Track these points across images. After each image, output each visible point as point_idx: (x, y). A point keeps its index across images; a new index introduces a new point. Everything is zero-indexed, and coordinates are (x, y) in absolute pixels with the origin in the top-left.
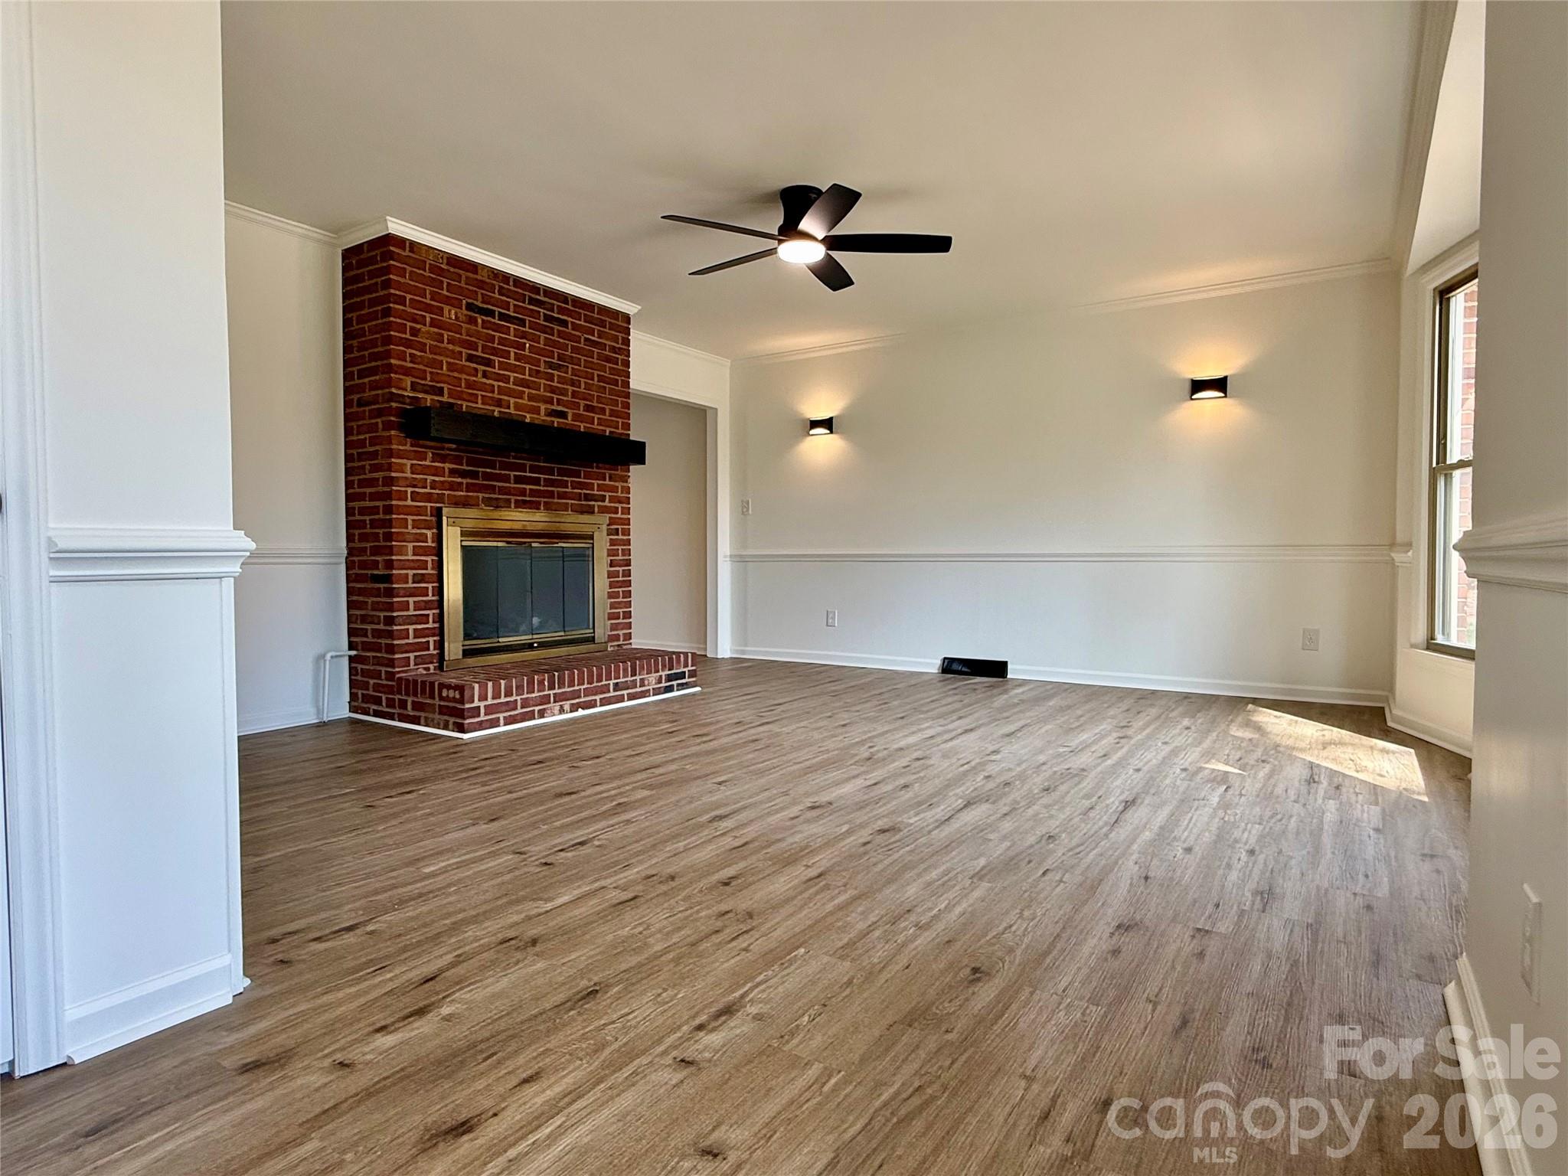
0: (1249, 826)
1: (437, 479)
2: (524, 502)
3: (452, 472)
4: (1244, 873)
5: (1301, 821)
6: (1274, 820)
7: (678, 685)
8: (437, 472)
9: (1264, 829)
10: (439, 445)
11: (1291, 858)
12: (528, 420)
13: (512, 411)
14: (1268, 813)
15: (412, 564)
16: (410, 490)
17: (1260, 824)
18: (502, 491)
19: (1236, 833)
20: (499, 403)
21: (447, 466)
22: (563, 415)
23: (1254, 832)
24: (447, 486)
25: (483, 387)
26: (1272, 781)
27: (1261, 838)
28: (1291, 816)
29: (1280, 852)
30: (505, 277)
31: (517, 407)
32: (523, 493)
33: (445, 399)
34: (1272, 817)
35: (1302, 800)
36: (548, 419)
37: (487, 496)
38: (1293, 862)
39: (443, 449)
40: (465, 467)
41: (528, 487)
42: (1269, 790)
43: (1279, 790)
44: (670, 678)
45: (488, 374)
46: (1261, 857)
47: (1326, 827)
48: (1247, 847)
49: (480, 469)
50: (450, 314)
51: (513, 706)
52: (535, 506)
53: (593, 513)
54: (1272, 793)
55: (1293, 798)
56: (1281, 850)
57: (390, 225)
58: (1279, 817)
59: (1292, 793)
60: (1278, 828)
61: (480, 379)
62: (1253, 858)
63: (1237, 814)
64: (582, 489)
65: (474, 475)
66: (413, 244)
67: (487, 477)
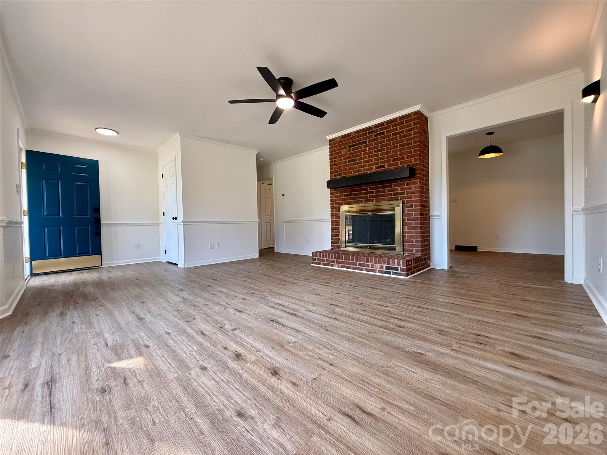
0: (80, 331)
1: (341, 198)
2: (367, 200)
3: (345, 195)
4: (72, 317)
5: (54, 343)
6: (70, 338)
7: (393, 272)
8: (341, 196)
9: (72, 332)
10: (341, 189)
11: (57, 327)
12: (368, 173)
13: (363, 172)
14: (74, 340)
15: (335, 221)
16: (334, 202)
17: (76, 333)
18: (360, 198)
19: (84, 326)
20: (358, 171)
21: (343, 194)
22: (384, 166)
23: (76, 329)
24: (343, 199)
25: (353, 168)
26: (83, 366)
27: (73, 328)
28: (61, 344)
29: (62, 327)
30: (359, 131)
31: (364, 170)
32: (367, 197)
33: (343, 176)
34: (71, 339)
35: (56, 358)
36: (377, 170)
37: (355, 200)
38: (55, 326)
39: (342, 189)
40: (348, 193)
41: (369, 195)
42: (81, 356)
43: (74, 358)
44: (387, 268)
45: (355, 164)
46: (69, 322)
47: (40, 346)
48: (76, 323)
49: (353, 193)
50: (343, 151)
51: (324, 260)
52: (372, 201)
53: (398, 200)
54: (78, 355)
55: (63, 356)
56: (61, 328)
57: (327, 138)
58: (67, 341)
59: (64, 361)
60: (66, 335)
61: (352, 166)
62: (72, 321)
63: (90, 333)
64: (392, 192)
65: (351, 195)
66: (334, 139)
67: (355, 195)
